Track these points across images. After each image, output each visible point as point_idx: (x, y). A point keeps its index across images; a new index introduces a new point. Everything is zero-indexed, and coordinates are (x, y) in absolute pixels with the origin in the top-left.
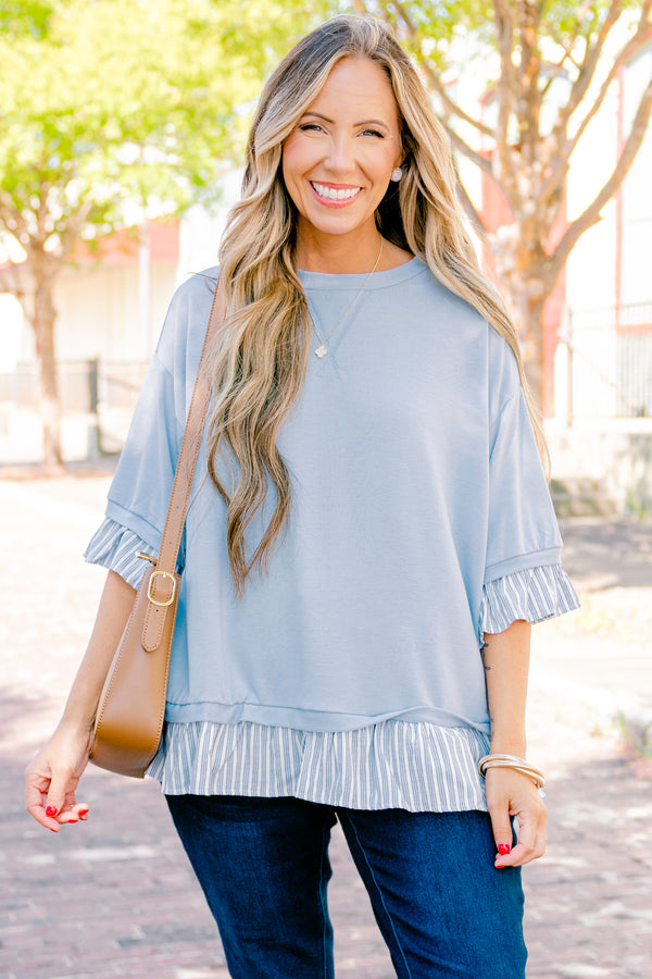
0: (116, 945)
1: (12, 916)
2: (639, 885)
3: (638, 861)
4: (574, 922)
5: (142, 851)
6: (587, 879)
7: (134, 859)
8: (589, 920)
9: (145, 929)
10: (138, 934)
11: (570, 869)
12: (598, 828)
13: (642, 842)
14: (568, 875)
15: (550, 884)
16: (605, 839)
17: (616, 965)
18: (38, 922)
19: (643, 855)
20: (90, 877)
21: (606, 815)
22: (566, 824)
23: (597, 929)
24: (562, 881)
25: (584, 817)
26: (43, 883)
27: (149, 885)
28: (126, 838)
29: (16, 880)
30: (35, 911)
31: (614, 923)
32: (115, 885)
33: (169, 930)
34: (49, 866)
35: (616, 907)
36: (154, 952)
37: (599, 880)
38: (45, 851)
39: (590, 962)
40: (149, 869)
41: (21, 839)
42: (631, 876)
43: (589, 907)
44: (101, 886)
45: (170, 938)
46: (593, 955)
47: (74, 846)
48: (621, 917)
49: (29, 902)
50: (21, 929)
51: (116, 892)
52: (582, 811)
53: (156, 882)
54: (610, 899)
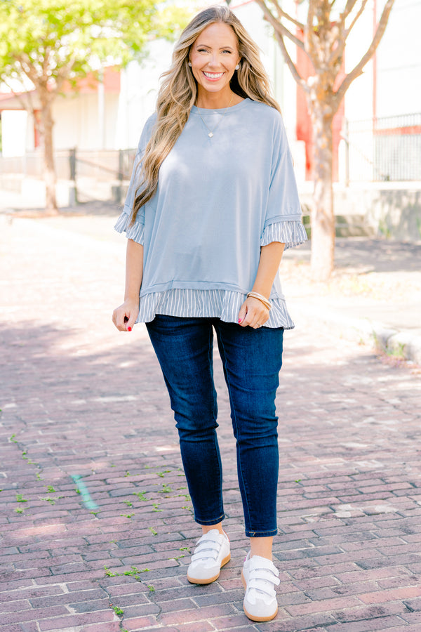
0: (123, 437)
1: (69, 426)
2: (382, 410)
3: (383, 400)
4: (350, 426)
5: (130, 398)
6: (357, 408)
7: (127, 402)
8: (357, 425)
9: (137, 430)
10: (133, 433)
11: (348, 404)
12: (362, 386)
13: (384, 392)
14: (347, 406)
15: (338, 410)
16: (366, 391)
17: (371, 443)
18: (82, 428)
19: (385, 398)
20: (106, 409)
21: (366, 380)
22: (345, 384)
23: (361, 428)
24: (344, 409)
25: (355, 381)
26: (83, 412)
27: (135, 412)
28: (121, 392)
29: (68, 411)
30: (80, 424)
31: (370, 426)
32: (119, 412)
33: (148, 430)
34: (83, 405)
35: (371, 419)
36: (142, 440)
37: (362, 408)
38: (81, 398)
39: (358, 442)
40: (135, 405)
41: (68, 393)
42: (379, 406)
43: (358, 419)
44: (112, 413)
45: (150, 434)
46: (358, 439)
47: (95, 396)
48: (373, 423)
49: (76, 420)
50: (75, 431)
51: (120, 415)
52: (353, 379)
53: (139, 411)
54: (368, 416)
